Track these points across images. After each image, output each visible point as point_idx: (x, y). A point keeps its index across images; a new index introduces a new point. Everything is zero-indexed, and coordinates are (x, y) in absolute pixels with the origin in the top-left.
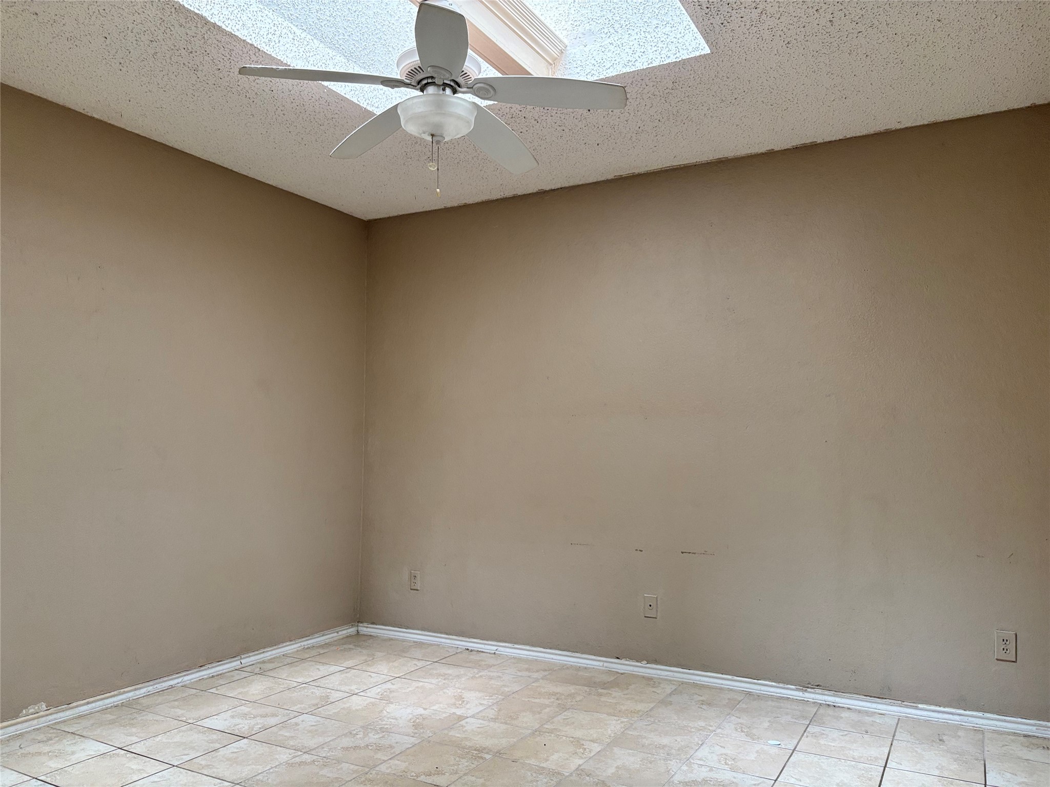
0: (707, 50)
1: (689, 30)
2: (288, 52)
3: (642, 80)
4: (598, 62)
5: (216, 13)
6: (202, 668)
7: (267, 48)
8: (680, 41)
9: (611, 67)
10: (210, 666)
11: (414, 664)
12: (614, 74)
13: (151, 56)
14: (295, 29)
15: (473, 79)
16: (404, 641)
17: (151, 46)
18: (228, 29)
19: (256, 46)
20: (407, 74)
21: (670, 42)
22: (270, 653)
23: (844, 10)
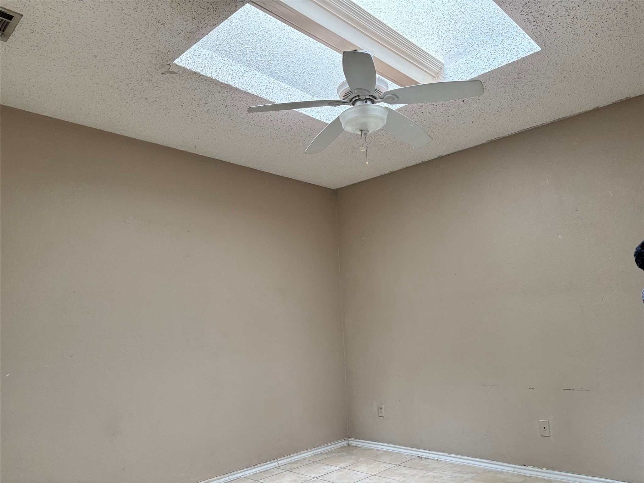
0: (539, 49)
1: (525, 39)
2: (278, 97)
3: (496, 76)
4: (465, 70)
5: (237, 82)
6: (256, 466)
7: (266, 96)
8: (519, 47)
9: (474, 72)
10: (260, 465)
11: (384, 466)
12: (477, 75)
13: (206, 112)
14: (281, 84)
15: (383, 93)
16: (377, 450)
17: (205, 106)
18: (244, 90)
19: (259, 96)
20: (344, 97)
21: (512, 49)
22: (295, 457)
23: (635, 5)
